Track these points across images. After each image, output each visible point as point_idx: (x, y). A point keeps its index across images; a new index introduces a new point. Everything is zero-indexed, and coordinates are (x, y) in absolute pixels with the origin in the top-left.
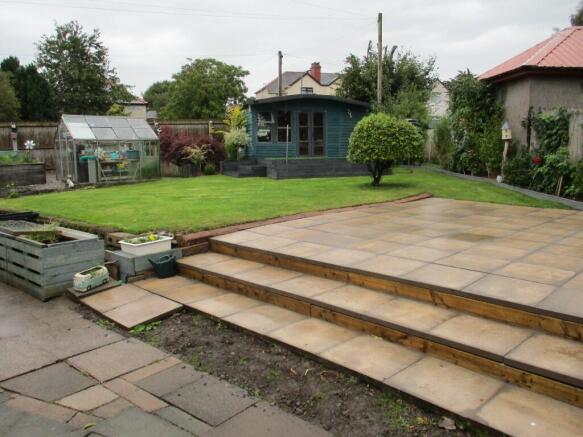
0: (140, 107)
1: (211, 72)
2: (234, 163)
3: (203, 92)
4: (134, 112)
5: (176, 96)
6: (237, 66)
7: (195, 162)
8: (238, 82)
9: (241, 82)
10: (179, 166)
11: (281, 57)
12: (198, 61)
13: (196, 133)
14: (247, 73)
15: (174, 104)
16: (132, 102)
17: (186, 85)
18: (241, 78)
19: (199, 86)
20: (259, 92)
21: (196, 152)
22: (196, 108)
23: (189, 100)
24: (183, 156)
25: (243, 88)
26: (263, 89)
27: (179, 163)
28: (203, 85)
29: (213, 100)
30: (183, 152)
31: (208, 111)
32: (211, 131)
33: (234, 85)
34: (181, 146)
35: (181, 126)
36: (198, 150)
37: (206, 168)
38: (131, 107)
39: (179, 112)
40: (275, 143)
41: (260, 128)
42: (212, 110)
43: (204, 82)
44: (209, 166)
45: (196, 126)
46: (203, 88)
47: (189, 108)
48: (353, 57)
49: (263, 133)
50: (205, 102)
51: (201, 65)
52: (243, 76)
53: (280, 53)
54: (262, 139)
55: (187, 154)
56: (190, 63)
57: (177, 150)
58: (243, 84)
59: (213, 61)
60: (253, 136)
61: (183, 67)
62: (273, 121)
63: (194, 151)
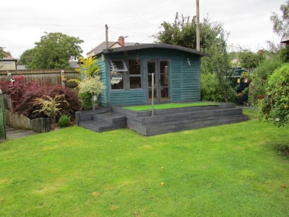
0: (11, 62)
1: (59, 41)
2: (91, 113)
3: (56, 53)
4: (4, 65)
5: (37, 56)
6: (76, 37)
7: (48, 114)
8: (77, 47)
9: (79, 47)
10: (31, 118)
11: (107, 28)
12: (51, 34)
13: (49, 82)
14: (83, 41)
15: (36, 61)
16: (4, 59)
17: (44, 48)
18: (78, 45)
19: (53, 49)
20: (89, 53)
21: (48, 104)
22: (51, 63)
23: (46, 59)
24: (35, 108)
25: (80, 50)
26: (91, 52)
27: (30, 116)
28: (55, 49)
29: (62, 58)
30: (35, 104)
31: (59, 65)
32: (63, 79)
33: (74, 49)
34: (33, 97)
35: (35, 76)
36: (52, 102)
37: (60, 120)
38: (4, 62)
39: (40, 66)
40: (127, 90)
41: (113, 76)
42: (61, 64)
43: (56, 47)
44: (64, 118)
45: (50, 75)
46: (55, 51)
47: (46, 63)
48: (165, 23)
49: (116, 81)
50: (56, 59)
51: (53, 36)
52: (79, 43)
53: (106, 25)
54: (115, 86)
55: (40, 106)
56: (46, 35)
57: (28, 101)
58: (80, 48)
59: (61, 35)
60: (107, 84)
61: (42, 37)
62: (126, 70)
63: (46, 103)
